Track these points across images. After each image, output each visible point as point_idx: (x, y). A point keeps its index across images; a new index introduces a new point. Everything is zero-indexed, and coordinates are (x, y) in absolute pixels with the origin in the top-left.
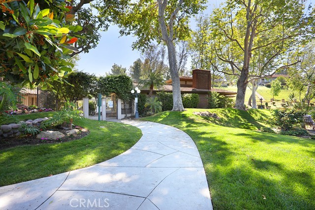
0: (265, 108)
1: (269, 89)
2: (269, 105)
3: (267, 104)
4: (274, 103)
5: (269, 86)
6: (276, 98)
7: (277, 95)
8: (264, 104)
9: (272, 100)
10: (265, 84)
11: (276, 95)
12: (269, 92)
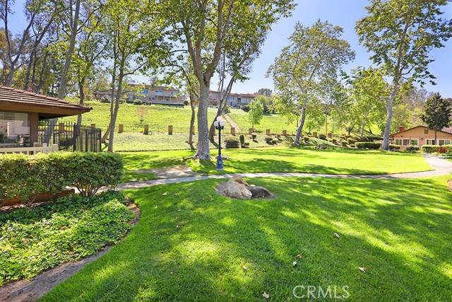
0: (240, 146)
1: (247, 114)
2: (246, 141)
3: (242, 138)
4: (254, 137)
5: (247, 110)
6: (256, 127)
7: (258, 123)
8: (237, 138)
9: (251, 130)
10: (241, 106)
11: (256, 122)
12: (246, 118)
